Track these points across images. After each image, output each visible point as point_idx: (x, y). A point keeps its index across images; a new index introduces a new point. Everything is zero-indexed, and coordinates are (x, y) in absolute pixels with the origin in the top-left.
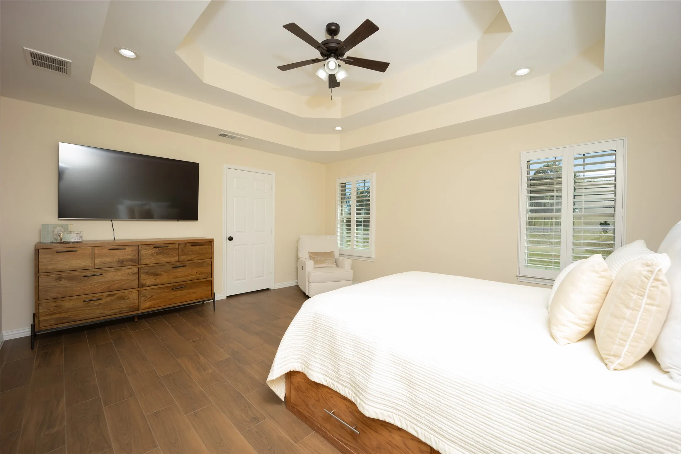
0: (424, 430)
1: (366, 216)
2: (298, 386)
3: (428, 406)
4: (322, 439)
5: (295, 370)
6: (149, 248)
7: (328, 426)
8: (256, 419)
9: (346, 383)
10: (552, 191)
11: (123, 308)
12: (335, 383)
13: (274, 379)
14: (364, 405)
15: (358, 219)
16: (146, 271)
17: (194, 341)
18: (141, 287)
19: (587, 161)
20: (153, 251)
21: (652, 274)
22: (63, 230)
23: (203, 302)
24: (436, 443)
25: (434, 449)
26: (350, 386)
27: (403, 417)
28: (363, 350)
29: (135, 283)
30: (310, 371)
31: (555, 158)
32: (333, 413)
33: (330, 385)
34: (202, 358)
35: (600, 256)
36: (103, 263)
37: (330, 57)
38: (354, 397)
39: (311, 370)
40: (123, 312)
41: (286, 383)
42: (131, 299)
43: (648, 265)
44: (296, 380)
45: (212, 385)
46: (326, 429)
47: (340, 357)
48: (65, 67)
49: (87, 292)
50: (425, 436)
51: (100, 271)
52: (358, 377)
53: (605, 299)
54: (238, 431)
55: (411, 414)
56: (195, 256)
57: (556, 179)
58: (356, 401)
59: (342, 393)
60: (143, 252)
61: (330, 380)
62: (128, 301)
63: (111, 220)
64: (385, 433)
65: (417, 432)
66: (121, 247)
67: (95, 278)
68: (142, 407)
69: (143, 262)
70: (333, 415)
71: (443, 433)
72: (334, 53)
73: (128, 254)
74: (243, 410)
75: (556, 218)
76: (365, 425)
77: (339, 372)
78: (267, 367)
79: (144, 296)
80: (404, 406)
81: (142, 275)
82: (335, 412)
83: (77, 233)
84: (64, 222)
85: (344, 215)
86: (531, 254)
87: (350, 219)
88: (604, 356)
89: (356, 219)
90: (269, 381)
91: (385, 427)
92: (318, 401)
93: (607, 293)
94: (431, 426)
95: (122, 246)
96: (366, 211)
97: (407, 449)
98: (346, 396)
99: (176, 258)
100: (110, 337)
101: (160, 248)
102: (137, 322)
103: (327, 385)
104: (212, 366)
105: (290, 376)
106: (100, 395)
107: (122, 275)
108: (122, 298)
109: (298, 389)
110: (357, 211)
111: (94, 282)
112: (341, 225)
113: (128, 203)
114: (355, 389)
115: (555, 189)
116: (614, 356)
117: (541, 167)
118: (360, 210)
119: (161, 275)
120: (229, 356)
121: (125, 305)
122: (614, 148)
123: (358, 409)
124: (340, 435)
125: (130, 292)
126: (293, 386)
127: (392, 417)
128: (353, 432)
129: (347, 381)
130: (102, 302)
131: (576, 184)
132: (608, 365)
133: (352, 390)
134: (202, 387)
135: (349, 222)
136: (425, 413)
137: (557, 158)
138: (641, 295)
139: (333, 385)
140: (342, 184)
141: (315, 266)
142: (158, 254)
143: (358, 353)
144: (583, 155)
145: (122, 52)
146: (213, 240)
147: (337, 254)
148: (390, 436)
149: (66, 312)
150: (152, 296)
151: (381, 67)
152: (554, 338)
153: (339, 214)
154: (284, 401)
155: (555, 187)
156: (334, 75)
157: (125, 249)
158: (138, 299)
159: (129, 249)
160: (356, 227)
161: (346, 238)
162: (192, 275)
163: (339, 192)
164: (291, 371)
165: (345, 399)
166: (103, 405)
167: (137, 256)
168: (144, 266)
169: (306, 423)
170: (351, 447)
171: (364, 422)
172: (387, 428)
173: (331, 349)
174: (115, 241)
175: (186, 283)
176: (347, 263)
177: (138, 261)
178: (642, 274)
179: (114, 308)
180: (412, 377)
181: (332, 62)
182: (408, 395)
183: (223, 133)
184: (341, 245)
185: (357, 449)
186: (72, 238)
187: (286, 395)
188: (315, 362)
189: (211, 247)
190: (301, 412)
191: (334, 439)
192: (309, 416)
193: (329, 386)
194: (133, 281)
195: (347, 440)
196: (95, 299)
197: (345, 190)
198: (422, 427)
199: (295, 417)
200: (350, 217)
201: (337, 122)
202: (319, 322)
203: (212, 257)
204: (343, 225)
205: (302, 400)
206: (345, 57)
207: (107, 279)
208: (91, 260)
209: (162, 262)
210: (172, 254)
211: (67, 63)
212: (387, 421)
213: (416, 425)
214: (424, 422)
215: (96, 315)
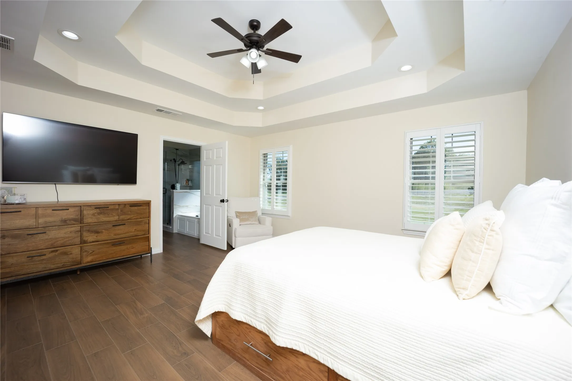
0: (323, 354)
1: (284, 181)
2: (222, 324)
3: (326, 335)
4: (242, 367)
5: (220, 311)
6: (91, 208)
7: (247, 356)
8: (186, 354)
9: (261, 319)
10: (429, 162)
11: (66, 263)
12: (253, 320)
13: (201, 319)
14: (275, 336)
15: (277, 183)
16: (88, 229)
17: (132, 290)
18: (83, 244)
19: (455, 139)
20: (94, 211)
21: (489, 226)
22: (7, 193)
23: (141, 255)
24: (332, 364)
25: (330, 368)
26: (264, 322)
27: (306, 345)
28: (275, 292)
29: (78, 240)
30: (231, 311)
31: (431, 137)
32: (251, 345)
33: (249, 321)
34: (139, 304)
35: (457, 213)
36: (46, 222)
37: (252, 48)
38: (268, 331)
39: (233, 310)
40: (66, 266)
41: (212, 322)
42: (73, 254)
43: (486, 220)
44: (221, 319)
45: (148, 327)
46: (245, 358)
47: (257, 298)
48: (7, 43)
49: (31, 249)
50: (323, 359)
51: (44, 230)
52: (270, 314)
53: (459, 246)
54: (169, 364)
55: (313, 342)
56: (133, 216)
57: (432, 153)
58: (269, 334)
59: (259, 328)
60: (85, 212)
61: (249, 318)
62: (71, 256)
63: (55, 184)
64: (293, 358)
65: (317, 356)
66: (64, 208)
67: (39, 236)
68: (82, 349)
69: (85, 221)
70: (251, 347)
71: (337, 355)
72: (255, 45)
73: (71, 214)
74: (175, 347)
75: (432, 184)
76: (277, 353)
77: (255, 311)
78: (196, 309)
79: (86, 251)
80: (307, 336)
81: (84, 233)
82: (253, 344)
83: (21, 195)
84: (8, 185)
85: (265, 180)
86: (413, 212)
87: (271, 184)
88: (457, 290)
89: (275, 184)
90: (197, 321)
91: (293, 353)
92: (239, 336)
93: (460, 241)
94: (328, 350)
95: (66, 207)
96: (284, 178)
97: (310, 371)
98: (261, 330)
99: (116, 218)
100: (54, 289)
101: (101, 209)
102: (79, 274)
103: (246, 322)
104: (148, 311)
105: (215, 315)
106: (42, 340)
107: (65, 233)
108: (65, 253)
109: (223, 327)
110: (276, 177)
111: (38, 239)
112: (263, 189)
113: (72, 168)
114: (269, 324)
115: (431, 161)
116: (463, 289)
117: (425, 143)
118: (279, 176)
119: (102, 232)
120: (163, 302)
121: (68, 260)
122: (474, 130)
123: (271, 340)
124: (257, 363)
125: (73, 248)
126: (218, 324)
127: (298, 345)
128: (266, 359)
129: (262, 317)
130: (45, 258)
131: (447, 157)
132: (459, 296)
133: (266, 325)
134: (138, 329)
135: (271, 186)
136: (323, 340)
137: (432, 137)
138: (482, 242)
139: (251, 321)
140: (264, 154)
141: (241, 223)
142: (99, 214)
143: (272, 294)
144: (451, 135)
145: (65, 33)
146: (150, 201)
147: (259, 214)
148: (297, 361)
149: (10, 268)
150: (94, 251)
151: (295, 58)
152: (422, 277)
153: (262, 180)
154: (210, 338)
155: (431, 159)
156: (256, 63)
157: (68, 209)
158: (80, 254)
159: (71, 210)
160: (276, 190)
161: (268, 199)
162: (131, 232)
163: (262, 161)
164: (216, 311)
165: (261, 332)
166: (44, 349)
167: (79, 216)
168: (86, 224)
169: (229, 355)
170: (265, 372)
171: (276, 351)
172: (294, 354)
173: (250, 292)
174: (59, 203)
175: (125, 239)
176: (268, 220)
177: (80, 220)
178: (482, 226)
179: (57, 263)
180: (313, 312)
181: (254, 52)
182: (311, 327)
183: (160, 108)
184: (263, 206)
185: (271, 373)
186: (16, 200)
187: (213, 332)
188: (236, 303)
189: (148, 207)
190: (225, 346)
191: (252, 367)
192: (232, 349)
193: (248, 323)
194: (75, 238)
195: (263, 367)
196: (38, 255)
197: (267, 160)
198: (321, 351)
199: (219, 350)
200: (271, 182)
201: (259, 102)
202: (240, 269)
203: (149, 216)
204: (265, 188)
205: (226, 336)
206: (265, 49)
207: (50, 237)
208: (35, 219)
209: (102, 221)
210: (112, 214)
211: (9, 40)
212: (294, 348)
213: (317, 350)
214: (322, 347)
215: (40, 269)
